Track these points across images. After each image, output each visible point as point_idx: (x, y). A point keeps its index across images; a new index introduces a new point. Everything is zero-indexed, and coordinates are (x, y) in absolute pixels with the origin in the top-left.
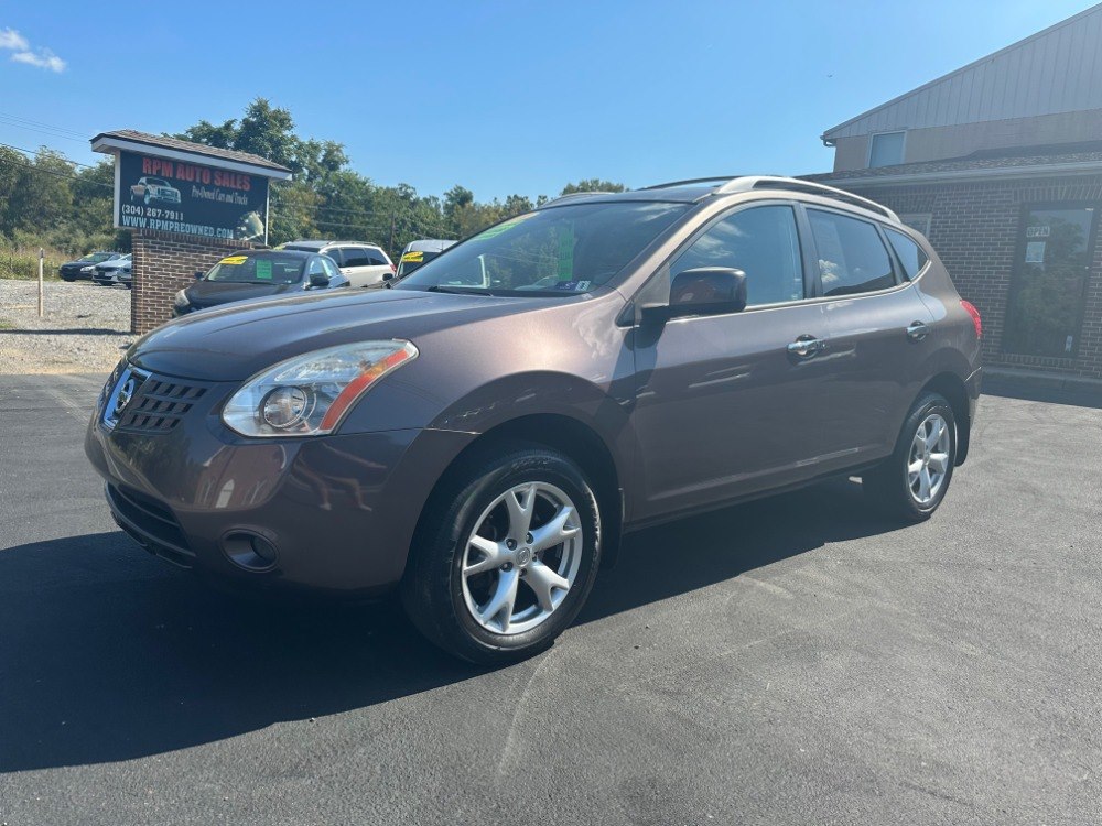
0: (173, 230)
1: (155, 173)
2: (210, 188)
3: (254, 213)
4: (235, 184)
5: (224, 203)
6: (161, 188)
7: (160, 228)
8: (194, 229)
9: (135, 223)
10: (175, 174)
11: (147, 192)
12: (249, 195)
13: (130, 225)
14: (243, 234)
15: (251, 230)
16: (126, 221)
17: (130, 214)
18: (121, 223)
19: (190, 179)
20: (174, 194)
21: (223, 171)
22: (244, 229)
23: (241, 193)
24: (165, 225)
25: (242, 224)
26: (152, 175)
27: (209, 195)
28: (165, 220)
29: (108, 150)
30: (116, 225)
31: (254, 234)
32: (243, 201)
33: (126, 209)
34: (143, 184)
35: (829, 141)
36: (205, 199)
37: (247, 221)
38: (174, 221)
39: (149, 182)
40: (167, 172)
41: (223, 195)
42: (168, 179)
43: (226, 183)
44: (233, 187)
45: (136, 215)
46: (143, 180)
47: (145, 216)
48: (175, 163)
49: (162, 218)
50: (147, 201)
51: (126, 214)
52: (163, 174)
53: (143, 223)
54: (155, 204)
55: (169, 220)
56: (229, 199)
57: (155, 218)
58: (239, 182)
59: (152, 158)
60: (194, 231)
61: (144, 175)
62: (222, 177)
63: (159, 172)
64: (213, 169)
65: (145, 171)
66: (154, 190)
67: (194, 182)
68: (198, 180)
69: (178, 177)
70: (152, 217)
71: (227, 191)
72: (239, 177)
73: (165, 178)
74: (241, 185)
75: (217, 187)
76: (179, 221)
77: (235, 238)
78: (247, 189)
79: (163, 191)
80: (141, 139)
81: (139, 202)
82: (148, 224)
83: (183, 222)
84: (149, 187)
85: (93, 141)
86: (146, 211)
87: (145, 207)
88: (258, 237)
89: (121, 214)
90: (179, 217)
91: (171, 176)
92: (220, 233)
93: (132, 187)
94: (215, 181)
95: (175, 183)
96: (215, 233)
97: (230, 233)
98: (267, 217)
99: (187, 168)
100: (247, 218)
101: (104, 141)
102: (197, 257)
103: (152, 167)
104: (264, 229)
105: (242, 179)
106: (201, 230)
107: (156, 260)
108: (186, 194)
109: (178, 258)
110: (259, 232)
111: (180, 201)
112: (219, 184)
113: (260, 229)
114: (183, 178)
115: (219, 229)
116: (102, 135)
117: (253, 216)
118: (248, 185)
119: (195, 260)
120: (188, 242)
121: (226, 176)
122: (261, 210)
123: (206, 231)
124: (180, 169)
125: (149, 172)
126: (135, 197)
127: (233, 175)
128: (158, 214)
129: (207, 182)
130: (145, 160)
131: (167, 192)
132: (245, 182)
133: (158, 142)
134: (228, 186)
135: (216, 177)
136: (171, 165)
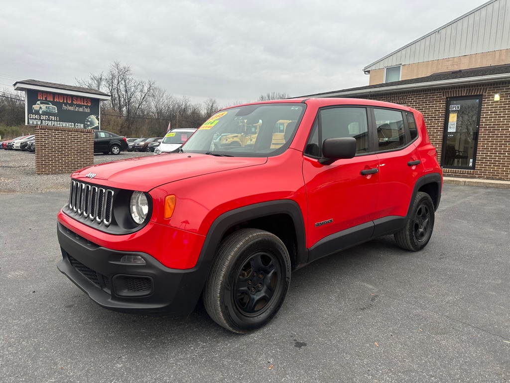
0: (54, 125)
1: (44, 99)
2: (71, 105)
3: (93, 115)
5: (79, 112)
6: (47, 105)
7: (47, 124)
9: (35, 123)
10: (54, 99)
11: (40, 108)
12: (90, 107)
13: (33, 124)
14: (88, 126)
15: (92, 123)
16: (31, 122)
17: (33, 119)
18: (28, 123)
19: (62, 101)
20: (55, 109)
21: (77, 97)
23: (87, 106)
24: (50, 123)
25: (88, 121)
27: (71, 108)
28: (50, 121)
29: (21, 89)
30: (26, 124)
31: (94, 125)
32: (87, 110)
33: (30, 116)
34: (38, 104)
35: (367, 71)
36: (69, 110)
37: (90, 120)
38: (54, 121)
39: (41, 103)
40: (50, 99)
41: (78, 108)
42: (51, 102)
43: (79, 102)
44: (83, 104)
45: (36, 119)
46: (39, 102)
47: (42, 120)
48: (54, 94)
49: (48, 120)
50: (41, 112)
51: (31, 119)
52: (48, 100)
53: (39, 123)
54: (45, 113)
55: (52, 120)
56: (81, 110)
57: (45, 120)
59: (43, 92)
60: (64, 125)
61: (39, 100)
62: (77, 100)
63: (46, 98)
64: (72, 96)
65: (39, 98)
66: (44, 107)
67: (63, 102)
68: (65, 102)
69: (55, 100)
70: (43, 120)
71: (79, 106)
73: (49, 101)
74: (86, 103)
75: (75, 104)
76: (57, 121)
77: (85, 127)
80: (37, 83)
82: (42, 123)
83: (59, 121)
84: (41, 105)
85: (15, 85)
86: (40, 117)
87: (40, 115)
88: (95, 127)
89: (28, 119)
90: (57, 119)
91: (52, 100)
92: (77, 125)
93: (33, 106)
94: (74, 102)
95: (54, 103)
96: (75, 126)
97: (82, 126)
98: (99, 117)
99: (60, 96)
100: (90, 118)
101: (18, 85)
102: (66, 137)
103: (42, 96)
104: (99, 123)
105: (86, 100)
106: (67, 125)
107: (46, 140)
108: (59, 108)
109: (57, 138)
110: (96, 125)
111: (57, 112)
112: (76, 103)
113: (97, 123)
114: (58, 101)
115: (77, 124)
116: (17, 83)
117: (93, 117)
118: (90, 103)
119: (65, 139)
120: (61, 130)
121: (79, 99)
122: (97, 114)
123: (70, 125)
124: (56, 96)
125: (41, 99)
126: (35, 110)
127: (82, 99)
128: (46, 118)
129: (70, 102)
130: (39, 93)
131: (50, 108)
132: (88, 102)
133: (45, 85)
134: (80, 104)
135: (74, 100)
136: (52, 95)
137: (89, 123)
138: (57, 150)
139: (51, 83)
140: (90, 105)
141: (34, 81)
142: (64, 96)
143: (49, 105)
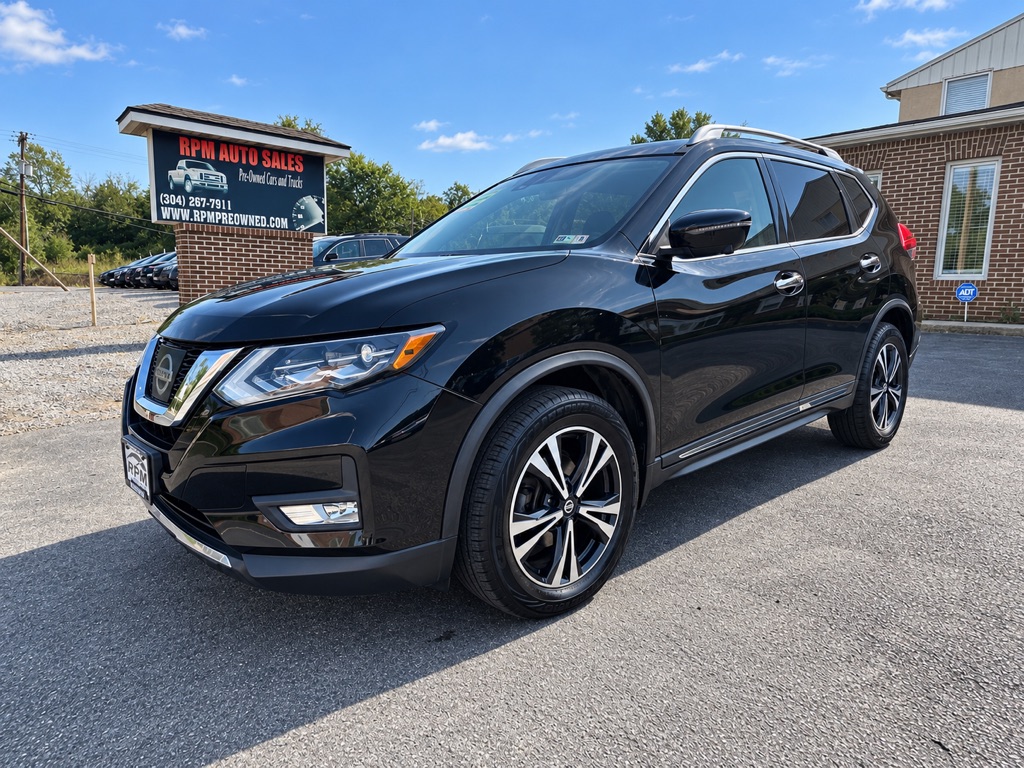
0: (220, 222)
1: (194, 155)
2: (259, 170)
3: (310, 197)
4: (286, 165)
5: (277, 188)
6: (203, 171)
7: (205, 220)
8: (244, 219)
9: (176, 216)
10: (217, 156)
11: (187, 178)
12: (303, 176)
13: (171, 219)
14: (299, 223)
15: (308, 218)
16: (166, 214)
17: (170, 205)
18: (160, 216)
19: (236, 161)
20: (220, 180)
21: (274, 151)
23: (295, 175)
24: (211, 216)
25: (299, 211)
26: (190, 157)
27: (257, 179)
28: (211, 210)
29: (138, 130)
30: (154, 219)
31: (312, 222)
32: (297, 184)
33: (164, 199)
34: (182, 168)
35: (892, 93)
36: (254, 184)
37: (303, 207)
38: (221, 211)
39: (189, 165)
40: (209, 153)
41: (274, 178)
42: (210, 161)
43: (276, 164)
44: (285, 168)
45: (177, 206)
46: (182, 163)
47: (192, 209)
48: (218, 143)
49: (207, 209)
50: (188, 188)
51: (165, 205)
52: (204, 156)
53: (186, 215)
54: (198, 191)
55: (215, 210)
56: (282, 182)
57: (200, 209)
58: (290, 162)
59: (192, 137)
60: (244, 221)
61: (184, 157)
62: (270, 158)
63: (199, 153)
64: (259, 148)
65: (182, 153)
66: (195, 174)
67: (240, 164)
68: (244, 162)
69: (221, 159)
70: (196, 208)
71: (279, 173)
72: (290, 156)
73: (206, 160)
74: (293, 166)
75: (270, 169)
76: (227, 211)
77: (291, 227)
78: (301, 170)
79: (207, 175)
80: (175, 112)
81: (179, 190)
82: (192, 215)
83: (230, 212)
84: (190, 171)
85: (120, 120)
86: (188, 201)
87: (187, 195)
88: (316, 225)
89: (159, 205)
90: (227, 206)
91: (213, 158)
92: (274, 222)
93: (170, 172)
94: (264, 162)
95: (219, 166)
96: (268, 222)
97: (284, 223)
98: (325, 201)
99: (231, 146)
100: (301, 204)
101: (133, 116)
102: (250, 251)
103: (190, 147)
104: (323, 217)
105: (293, 159)
106: (252, 221)
107: (205, 258)
108: (232, 178)
110: (318, 220)
111: (226, 187)
112: (268, 166)
113: (318, 216)
114: (227, 160)
115: (272, 218)
116: (129, 109)
117: (310, 201)
118: (302, 166)
120: (238, 235)
121: (275, 155)
122: (317, 192)
123: (257, 221)
124: (223, 148)
125: (188, 154)
126: (174, 184)
127: (283, 155)
128: (202, 203)
129: (255, 163)
130: (182, 140)
131: (211, 177)
132: (298, 162)
133: (196, 117)
134: (279, 167)
135: (264, 157)
136: (212, 145)
137: (300, 216)
139: (208, 115)
141: (169, 107)
142: (241, 148)
143: (208, 169)
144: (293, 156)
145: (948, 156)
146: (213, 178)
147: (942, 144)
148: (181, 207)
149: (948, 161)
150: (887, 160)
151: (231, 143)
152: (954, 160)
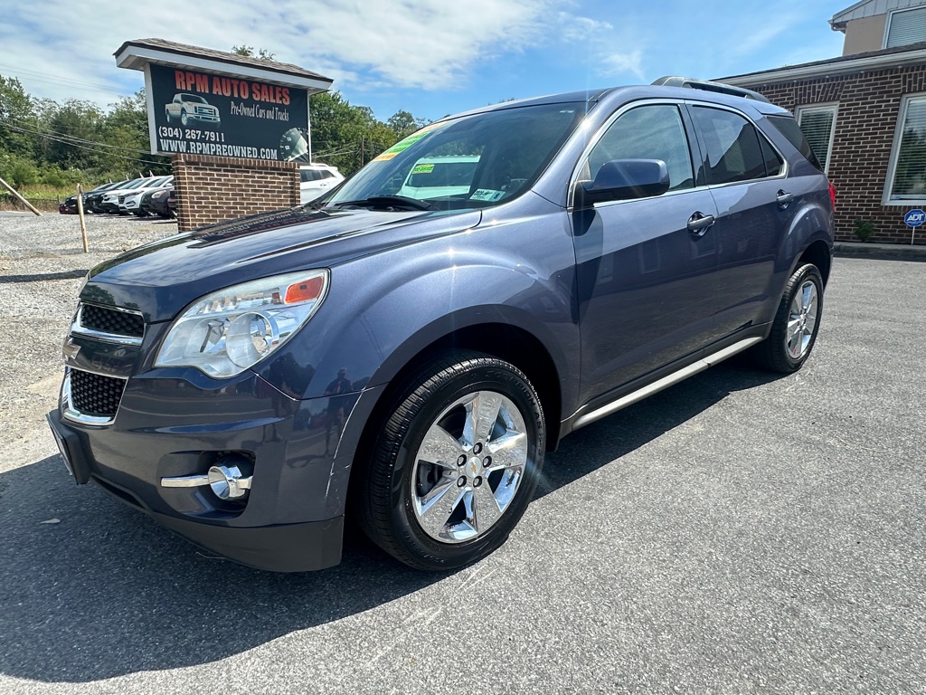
0: (215, 153)
1: (189, 89)
2: (250, 103)
3: (295, 129)
4: (275, 98)
5: (265, 120)
6: (198, 105)
7: (201, 151)
8: (236, 151)
9: (174, 148)
10: (211, 90)
11: (183, 110)
12: (289, 108)
13: (170, 150)
14: (288, 154)
15: (293, 146)
16: (165, 146)
17: (168, 138)
18: (160, 148)
19: (228, 94)
20: (213, 113)
21: (262, 84)
22: (287, 148)
23: (282, 107)
24: (206, 148)
25: (286, 143)
26: (186, 91)
27: (249, 112)
28: (206, 142)
29: (137, 64)
30: (154, 151)
31: (298, 153)
32: (284, 117)
33: (162, 131)
34: (178, 102)
36: (245, 117)
37: (289, 139)
38: (215, 143)
39: (185, 99)
40: (203, 86)
41: (263, 111)
42: (204, 95)
43: (265, 98)
44: (273, 101)
45: (174, 138)
46: (178, 97)
47: (188, 141)
48: (211, 77)
49: (203, 140)
50: (184, 121)
51: (164, 138)
52: (198, 90)
53: (183, 148)
54: (194, 124)
55: (210, 142)
56: (270, 115)
57: (195, 141)
58: (278, 96)
59: (185, 71)
60: (237, 153)
61: (180, 91)
62: (260, 91)
63: (194, 86)
64: (250, 82)
65: (178, 87)
66: (190, 107)
67: (232, 97)
68: (236, 95)
69: (215, 93)
70: (192, 140)
71: (267, 106)
72: (278, 89)
73: (200, 94)
74: (281, 99)
75: (256, 102)
76: (221, 143)
77: (280, 158)
79: (201, 109)
80: (171, 47)
81: (176, 123)
82: (188, 147)
83: (224, 144)
84: (185, 105)
85: (117, 54)
86: (184, 134)
87: (183, 128)
88: (301, 156)
89: (158, 138)
90: (220, 138)
91: (207, 92)
92: (264, 153)
93: (167, 106)
94: (254, 96)
95: (212, 99)
96: (259, 154)
97: (274, 154)
98: (309, 134)
99: (223, 80)
100: (289, 135)
101: (131, 50)
102: (243, 181)
103: (185, 81)
104: (308, 148)
105: (281, 92)
106: (244, 152)
107: (202, 188)
108: (225, 112)
109: (224, 185)
110: (303, 151)
111: (219, 120)
112: (257, 99)
113: (303, 146)
114: (220, 94)
115: (263, 149)
116: (127, 44)
117: (296, 133)
118: (288, 99)
119: (241, 186)
120: (232, 166)
121: (264, 88)
122: (303, 127)
123: (249, 152)
124: (216, 81)
125: (184, 88)
126: (171, 117)
127: (271, 88)
128: (197, 135)
129: (246, 97)
130: (177, 73)
131: (205, 111)
132: (285, 95)
133: (191, 51)
134: (268, 100)
135: (254, 90)
136: (205, 78)
138: (224, 212)
139: (201, 49)
140: (287, 103)
141: (164, 42)
142: (233, 81)
143: (202, 102)
144: (280, 89)
145: (904, 89)
146: (207, 111)
147: (899, 77)
148: (178, 139)
149: (904, 93)
150: (845, 92)
151: (224, 77)
152: (909, 92)
